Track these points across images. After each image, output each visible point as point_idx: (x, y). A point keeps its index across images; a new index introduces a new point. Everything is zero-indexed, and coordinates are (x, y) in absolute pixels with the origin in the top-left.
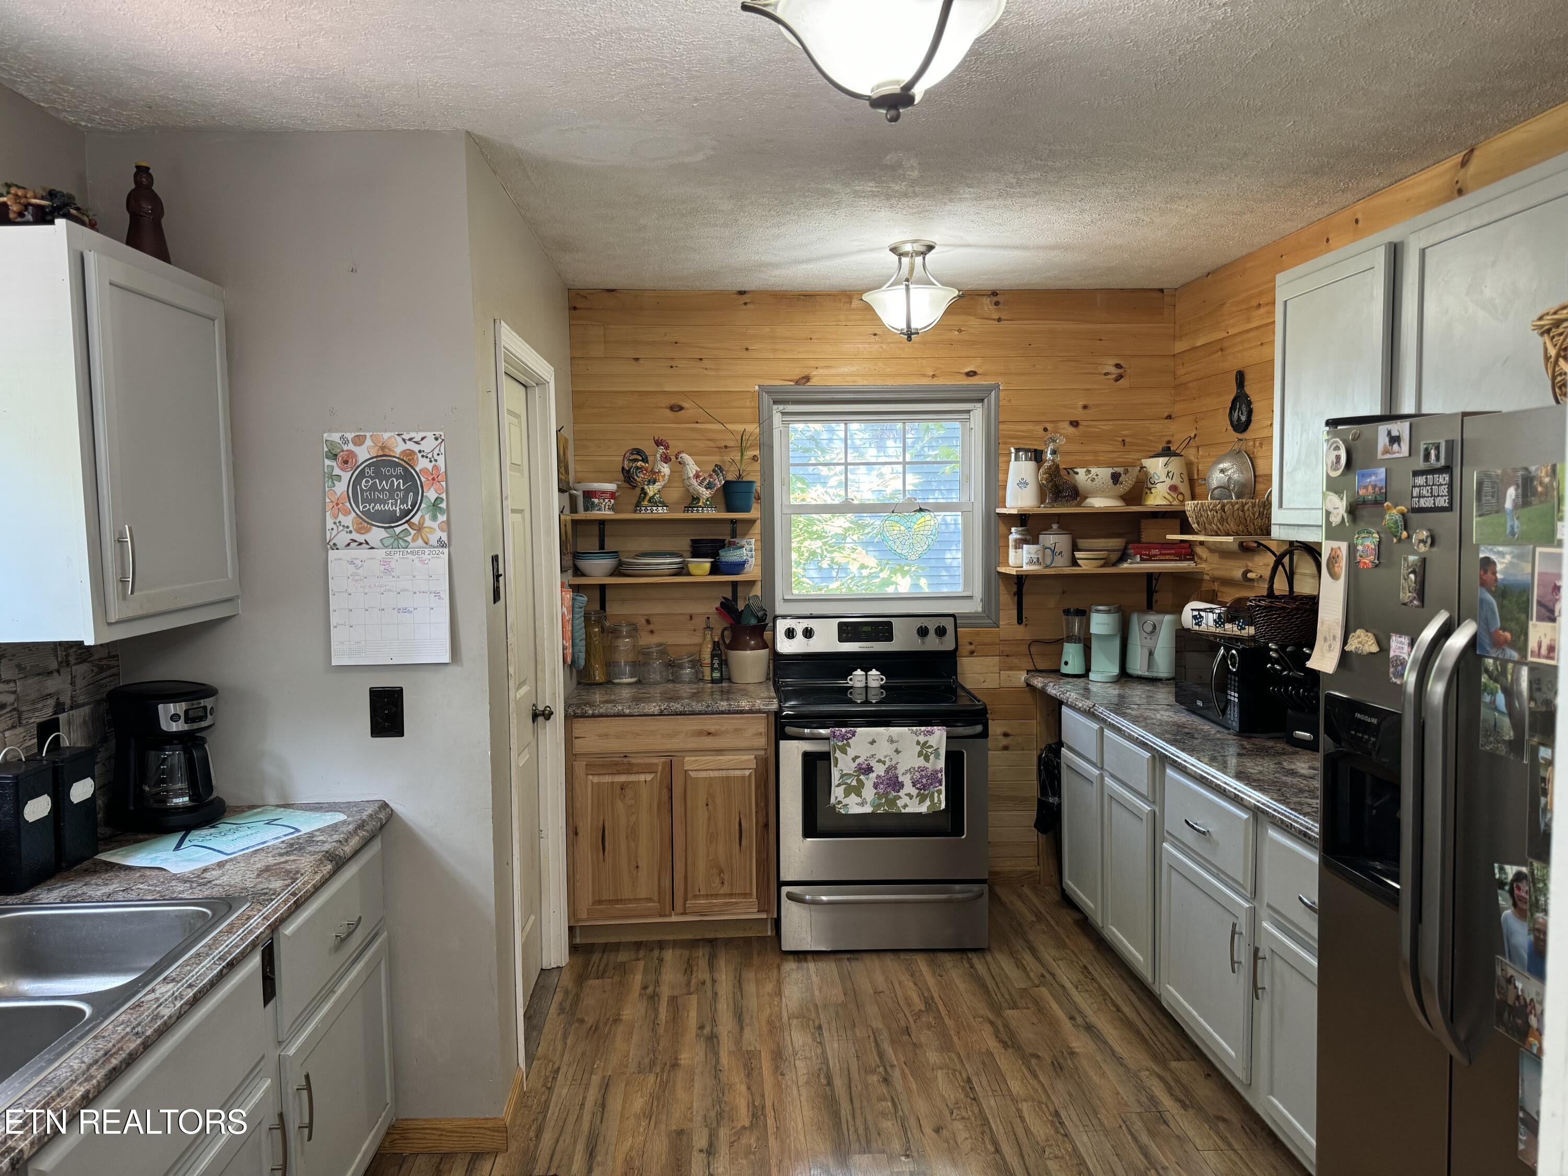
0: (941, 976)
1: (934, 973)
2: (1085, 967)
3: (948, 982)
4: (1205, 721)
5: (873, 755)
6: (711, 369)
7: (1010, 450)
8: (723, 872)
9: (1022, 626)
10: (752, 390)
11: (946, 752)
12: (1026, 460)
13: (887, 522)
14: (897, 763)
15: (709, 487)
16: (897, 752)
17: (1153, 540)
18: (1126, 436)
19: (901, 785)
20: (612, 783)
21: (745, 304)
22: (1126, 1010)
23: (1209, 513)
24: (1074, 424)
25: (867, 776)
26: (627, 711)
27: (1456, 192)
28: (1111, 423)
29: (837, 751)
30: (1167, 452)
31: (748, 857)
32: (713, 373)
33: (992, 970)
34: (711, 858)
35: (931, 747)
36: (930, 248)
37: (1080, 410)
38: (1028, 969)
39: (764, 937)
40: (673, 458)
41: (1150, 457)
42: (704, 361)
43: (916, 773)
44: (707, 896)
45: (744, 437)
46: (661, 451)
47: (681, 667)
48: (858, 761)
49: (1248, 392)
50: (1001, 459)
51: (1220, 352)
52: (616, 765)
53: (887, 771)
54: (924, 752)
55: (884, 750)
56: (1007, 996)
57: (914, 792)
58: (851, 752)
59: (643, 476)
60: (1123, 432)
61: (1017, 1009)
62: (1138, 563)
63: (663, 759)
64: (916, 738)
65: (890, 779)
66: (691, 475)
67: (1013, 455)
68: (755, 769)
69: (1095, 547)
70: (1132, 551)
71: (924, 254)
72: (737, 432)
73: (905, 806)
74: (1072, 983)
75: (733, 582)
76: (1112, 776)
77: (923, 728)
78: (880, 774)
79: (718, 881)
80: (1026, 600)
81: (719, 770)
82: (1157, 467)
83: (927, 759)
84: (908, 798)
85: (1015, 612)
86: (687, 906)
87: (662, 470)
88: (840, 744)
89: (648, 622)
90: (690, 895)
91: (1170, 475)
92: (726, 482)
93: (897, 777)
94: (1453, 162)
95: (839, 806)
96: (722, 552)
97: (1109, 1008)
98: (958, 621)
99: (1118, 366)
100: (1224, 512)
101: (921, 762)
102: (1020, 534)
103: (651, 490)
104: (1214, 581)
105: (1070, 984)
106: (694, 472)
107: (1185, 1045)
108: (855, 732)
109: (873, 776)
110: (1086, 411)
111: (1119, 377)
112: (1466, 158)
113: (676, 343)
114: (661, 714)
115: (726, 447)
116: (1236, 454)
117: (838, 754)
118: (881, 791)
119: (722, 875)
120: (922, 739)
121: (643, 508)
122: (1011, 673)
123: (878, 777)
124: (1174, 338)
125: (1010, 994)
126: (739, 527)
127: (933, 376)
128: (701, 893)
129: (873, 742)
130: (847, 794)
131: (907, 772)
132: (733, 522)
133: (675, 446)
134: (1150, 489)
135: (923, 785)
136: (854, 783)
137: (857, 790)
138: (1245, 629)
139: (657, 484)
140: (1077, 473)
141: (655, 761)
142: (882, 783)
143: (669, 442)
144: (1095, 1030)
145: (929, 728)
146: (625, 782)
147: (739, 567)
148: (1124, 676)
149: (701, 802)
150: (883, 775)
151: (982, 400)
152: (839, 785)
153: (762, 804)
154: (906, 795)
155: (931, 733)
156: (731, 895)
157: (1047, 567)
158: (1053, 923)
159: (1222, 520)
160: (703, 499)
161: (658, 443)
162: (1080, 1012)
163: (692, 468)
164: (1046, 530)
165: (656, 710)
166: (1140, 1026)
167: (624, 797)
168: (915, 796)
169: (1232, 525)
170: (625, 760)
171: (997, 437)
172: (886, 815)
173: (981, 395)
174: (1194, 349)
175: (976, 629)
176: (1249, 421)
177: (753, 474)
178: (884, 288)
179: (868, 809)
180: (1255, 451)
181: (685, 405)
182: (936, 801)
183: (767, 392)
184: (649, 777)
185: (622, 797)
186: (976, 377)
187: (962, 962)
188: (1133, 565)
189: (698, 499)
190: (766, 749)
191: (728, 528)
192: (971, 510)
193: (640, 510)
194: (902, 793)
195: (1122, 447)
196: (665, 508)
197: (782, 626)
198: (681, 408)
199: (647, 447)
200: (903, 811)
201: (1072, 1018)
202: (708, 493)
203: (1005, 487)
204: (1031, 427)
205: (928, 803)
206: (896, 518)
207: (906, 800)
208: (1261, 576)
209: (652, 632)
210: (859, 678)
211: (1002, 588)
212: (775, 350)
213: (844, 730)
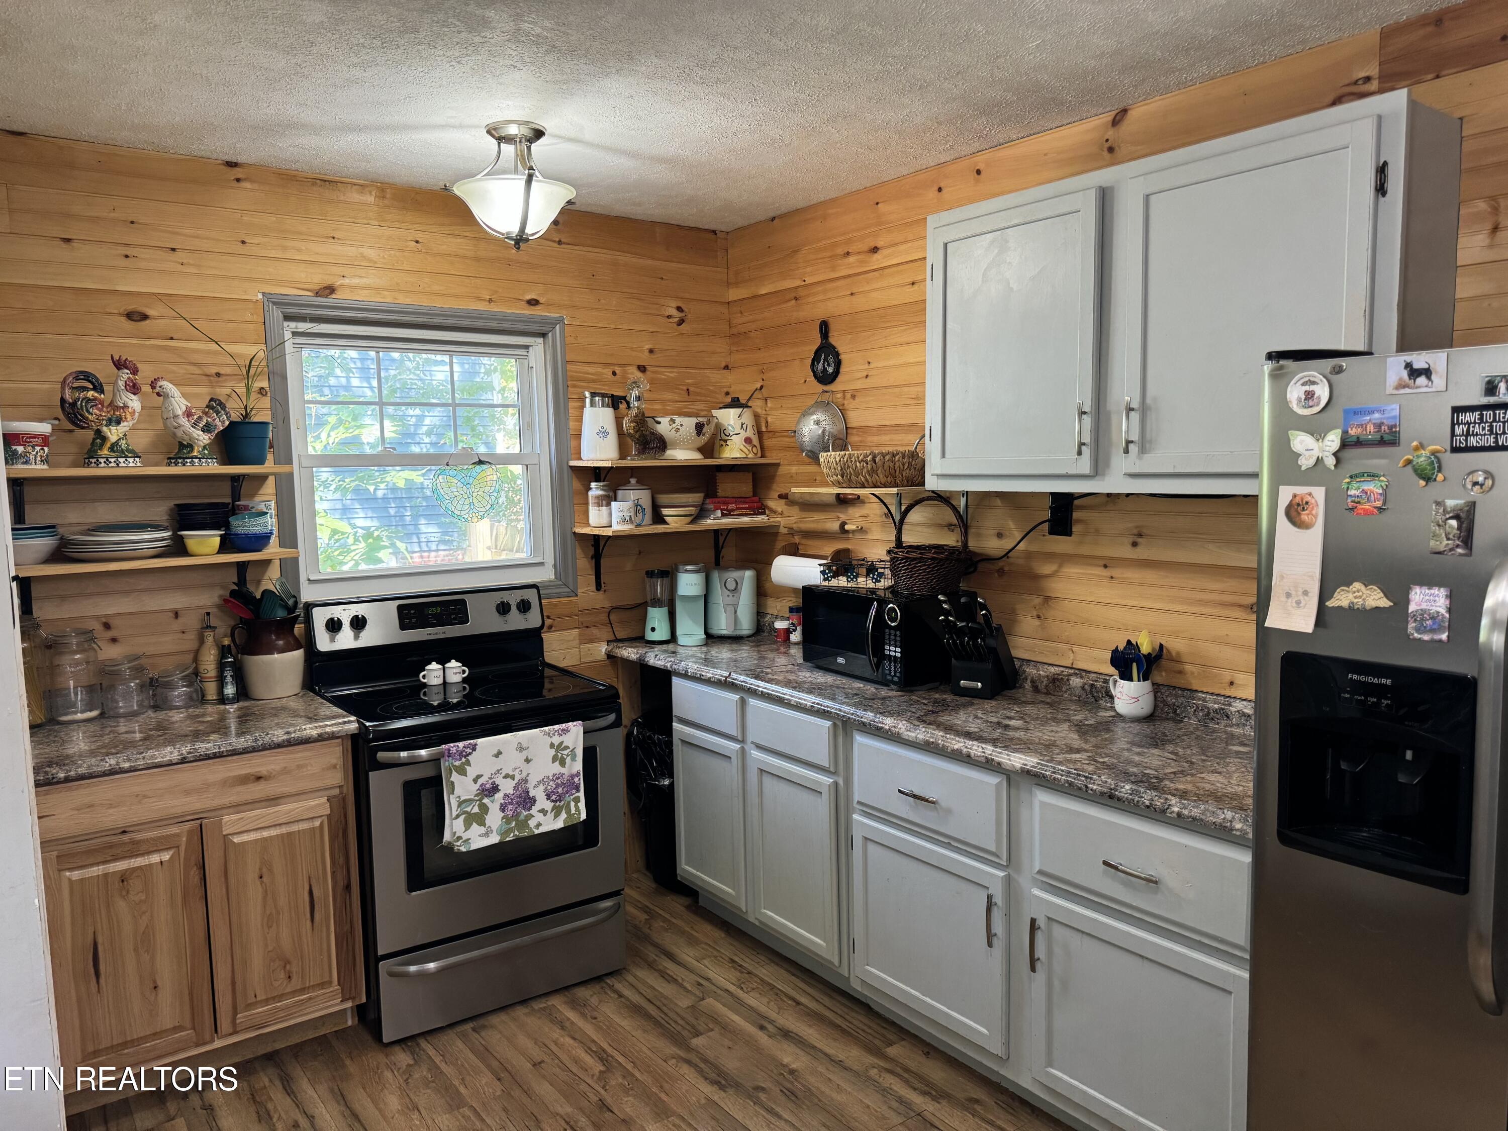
0: (595, 1018)
1: (583, 1015)
2: (733, 961)
3: (607, 1023)
4: (854, 680)
5: (498, 771)
6: (189, 264)
7: (584, 395)
8: (289, 962)
9: (601, 592)
10: (254, 298)
11: (584, 749)
12: (603, 406)
13: (440, 477)
14: (528, 775)
15: (207, 429)
16: (528, 761)
17: (729, 494)
18: (689, 385)
19: (533, 801)
20: (106, 875)
21: (238, 180)
22: (803, 1000)
23: (858, 464)
24: (642, 369)
25: (492, 799)
26: (126, 765)
27: (1105, 149)
28: (675, 370)
29: (454, 773)
30: (735, 403)
31: (324, 934)
32: (192, 270)
33: (644, 993)
34: (270, 948)
35: (567, 748)
36: (539, 134)
37: (647, 353)
38: (680, 981)
39: (344, 1030)
40: (146, 388)
41: (720, 408)
42: (178, 254)
43: (551, 783)
44: (266, 1001)
45: (253, 363)
46: (126, 377)
47: (169, 686)
48: (480, 781)
49: (833, 343)
50: (572, 404)
51: (794, 301)
52: (111, 847)
53: (516, 788)
54: (560, 755)
55: (512, 761)
56: (681, 1022)
57: (548, 805)
58: (472, 772)
59: (97, 412)
60: (687, 381)
61: (701, 1034)
62: (719, 518)
63: (188, 826)
64: (549, 740)
65: (519, 797)
66: (179, 412)
67: (588, 401)
68: (329, 816)
69: (676, 502)
70: (712, 506)
71: (531, 141)
72: (241, 356)
73: (539, 825)
74: (733, 984)
75: (238, 563)
76: (759, 747)
77: (556, 727)
78: (508, 792)
79: (282, 975)
80: (604, 562)
81: (275, 826)
82: (730, 418)
83: (563, 763)
84: (541, 814)
85: (593, 577)
86: (238, 1021)
87: (130, 404)
88: (457, 763)
89: (107, 626)
90: (240, 1005)
91: (744, 426)
92: (232, 423)
93: (528, 792)
94: (1096, 122)
95: (458, 844)
96: (233, 520)
97: (788, 1003)
98: (541, 592)
99: (679, 309)
100: (875, 463)
101: (556, 768)
102: (602, 490)
103: (113, 433)
104: (793, 535)
105: (732, 985)
106: (184, 408)
107: (885, 1026)
108: (476, 745)
109: (499, 796)
110: (652, 356)
111: (681, 322)
112: (1118, 118)
113: (132, 222)
114: (183, 761)
115: (218, 375)
116: (825, 406)
117: (455, 777)
118: (510, 813)
119: (288, 967)
120: (556, 740)
121: (102, 460)
122: (590, 645)
123: (506, 796)
124: (728, 284)
125: (683, 1019)
126: (245, 487)
127: (490, 301)
128: (259, 999)
129: (499, 754)
130: (467, 826)
131: (539, 783)
132: (236, 479)
133: (146, 373)
134: (726, 441)
135: (557, 797)
136: (476, 810)
137: (479, 819)
138: (880, 581)
139: (122, 424)
140: (659, 423)
141: (174, 830)
142: (510, 803)
143: (139, 365)
144: (793, 1035)
145: (564, 726)
146: (126, 870)
147: (260, 541)
148: (711, 638)
149: (252, 875)
150: (512, 792)
151: (544, 335)
152: (458, 816)
153: (341, 860)
154: (539, 811)
155: (565, 731)
156: (303, 990)
157: (638, 525)
158: (667, 916)
159: (873, 472)
160: (199, 446)
161: (119, 365)
162: (765, 1018)
163: (179, 403)
164: (624, 485)
165: (175, 757)
166: (830, 1017)
167: (128, 892)
168: (549, 811)
169: (881, 476)
170: (125, 838)
171: (565, 378)
172: (518, 840)
173: (544, 329)
174: (755, 297)
175: (553, 600)
176: (837, 372)
177: (262, 413)
178: (479, 177)
179: (494, 839)
180: (846, 402)
181: (150, 312)
182: (573, 811)
183: (274, 303)
184: (166, 856)
185: (124, 893)
186: (538, 307)
187: (606, 993)
188: (715, 521)
189: (190, 447)
190: (340, 787)
191: (227, 488)
192: (537, 462)
193: (98, 464)
194: (534, 811)
195: (687, 396)
196: (137, 459)
197: (320, 617)
198: (145, 317)
199: (103, 370)
200: (536, 832)
201: (762, 1028)
202: (207, 437)
203: (578, 436)
204: (600, 370)
205: (564, 815)
206: (452, 473)
207: (539, 817)
208: (862, 528)
209: (114, 640)
210: (436, 673)
211: (579, 551)
212: (285, 248)
213: (461, 744)
